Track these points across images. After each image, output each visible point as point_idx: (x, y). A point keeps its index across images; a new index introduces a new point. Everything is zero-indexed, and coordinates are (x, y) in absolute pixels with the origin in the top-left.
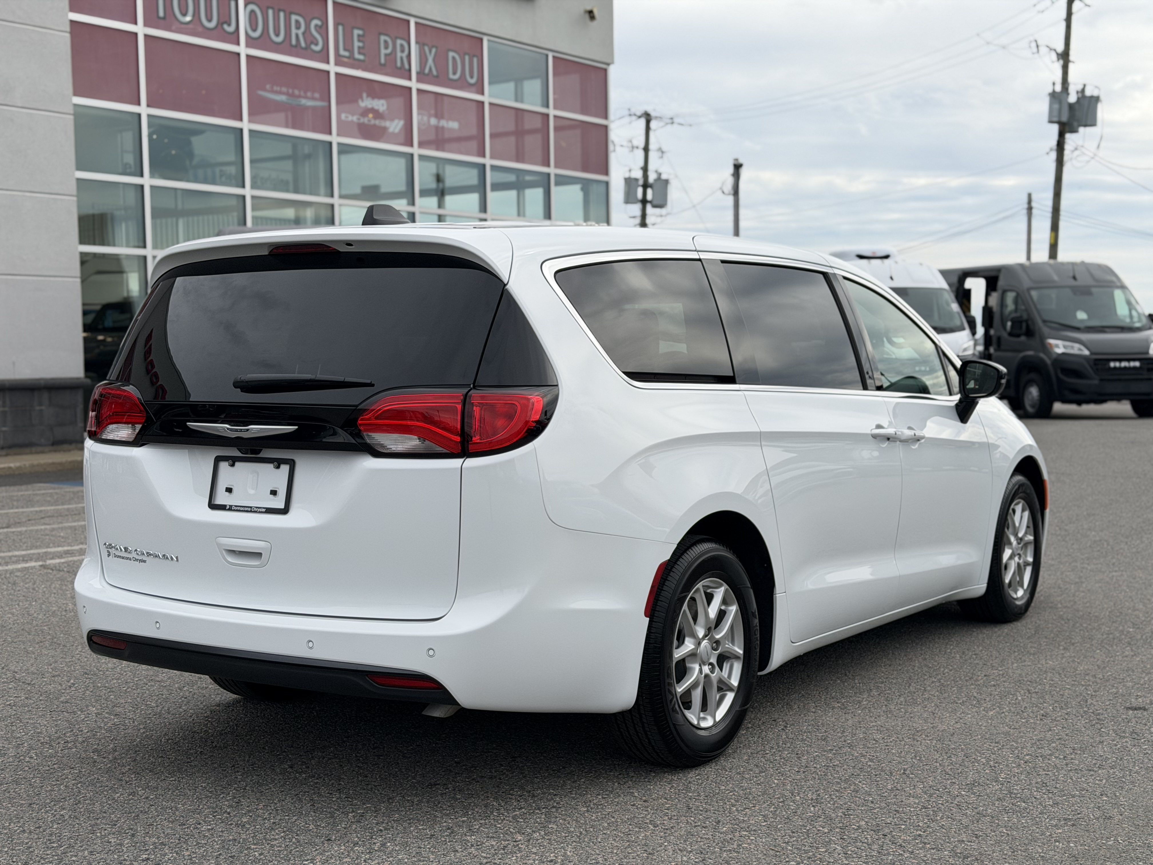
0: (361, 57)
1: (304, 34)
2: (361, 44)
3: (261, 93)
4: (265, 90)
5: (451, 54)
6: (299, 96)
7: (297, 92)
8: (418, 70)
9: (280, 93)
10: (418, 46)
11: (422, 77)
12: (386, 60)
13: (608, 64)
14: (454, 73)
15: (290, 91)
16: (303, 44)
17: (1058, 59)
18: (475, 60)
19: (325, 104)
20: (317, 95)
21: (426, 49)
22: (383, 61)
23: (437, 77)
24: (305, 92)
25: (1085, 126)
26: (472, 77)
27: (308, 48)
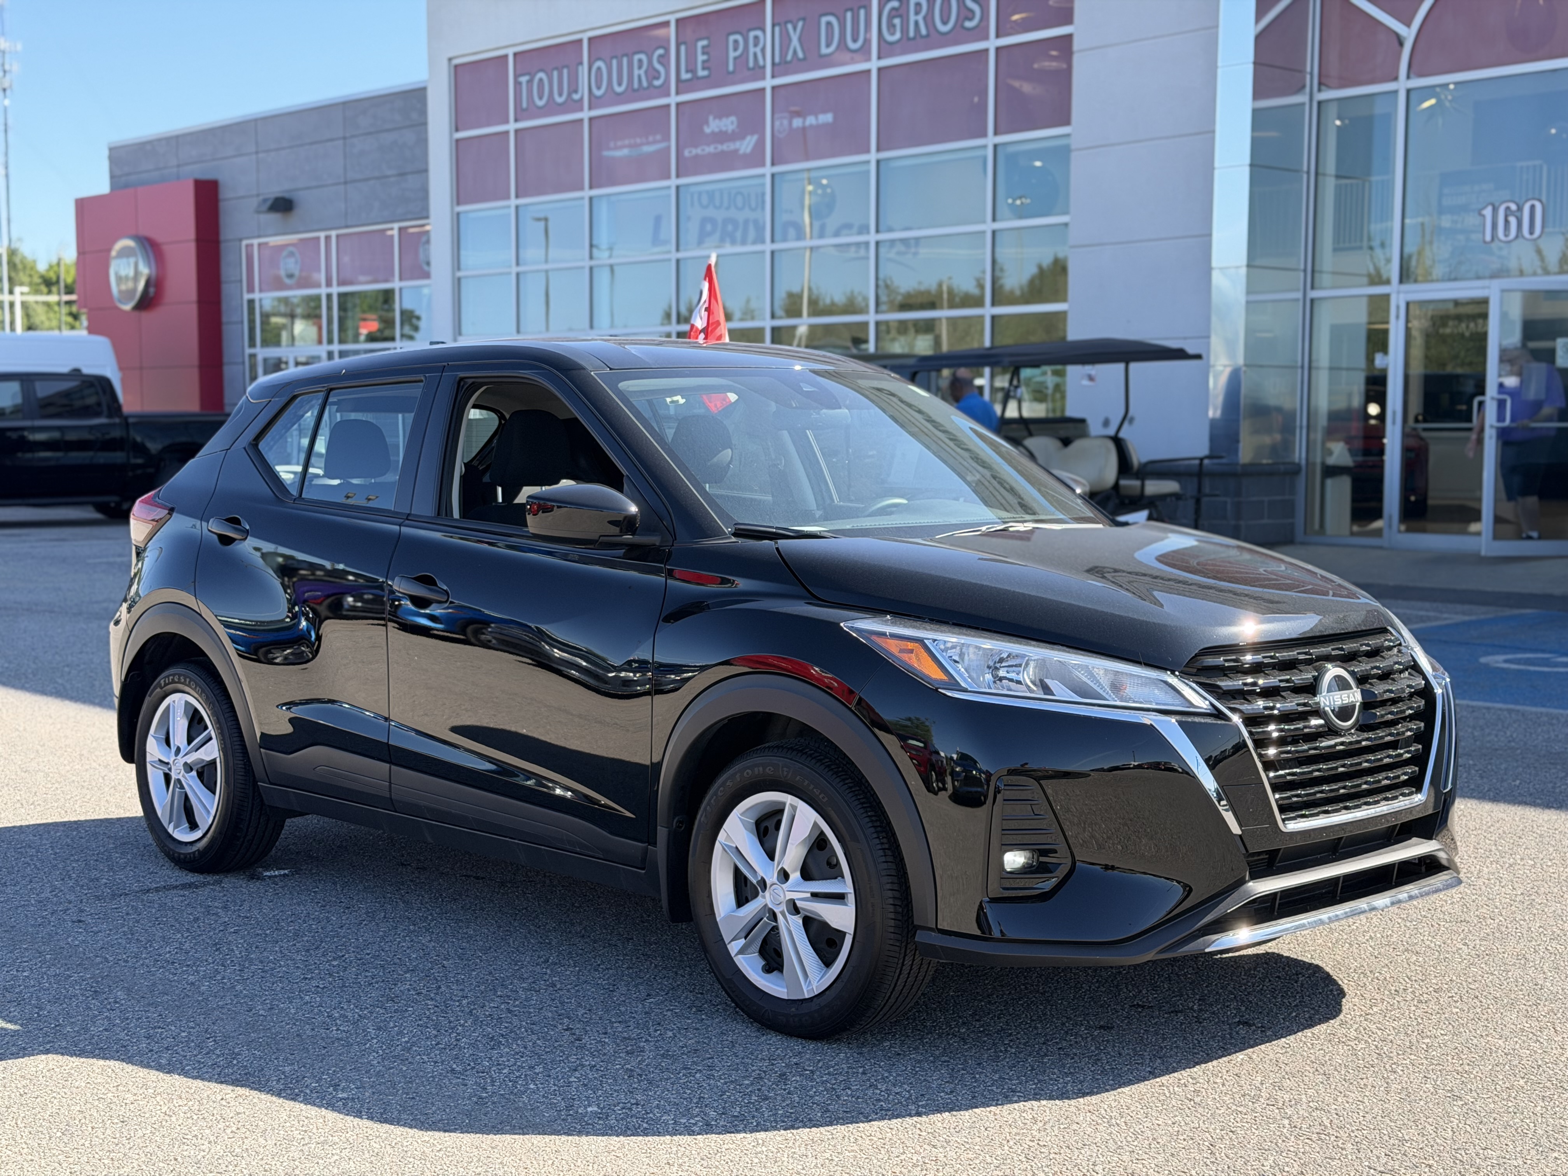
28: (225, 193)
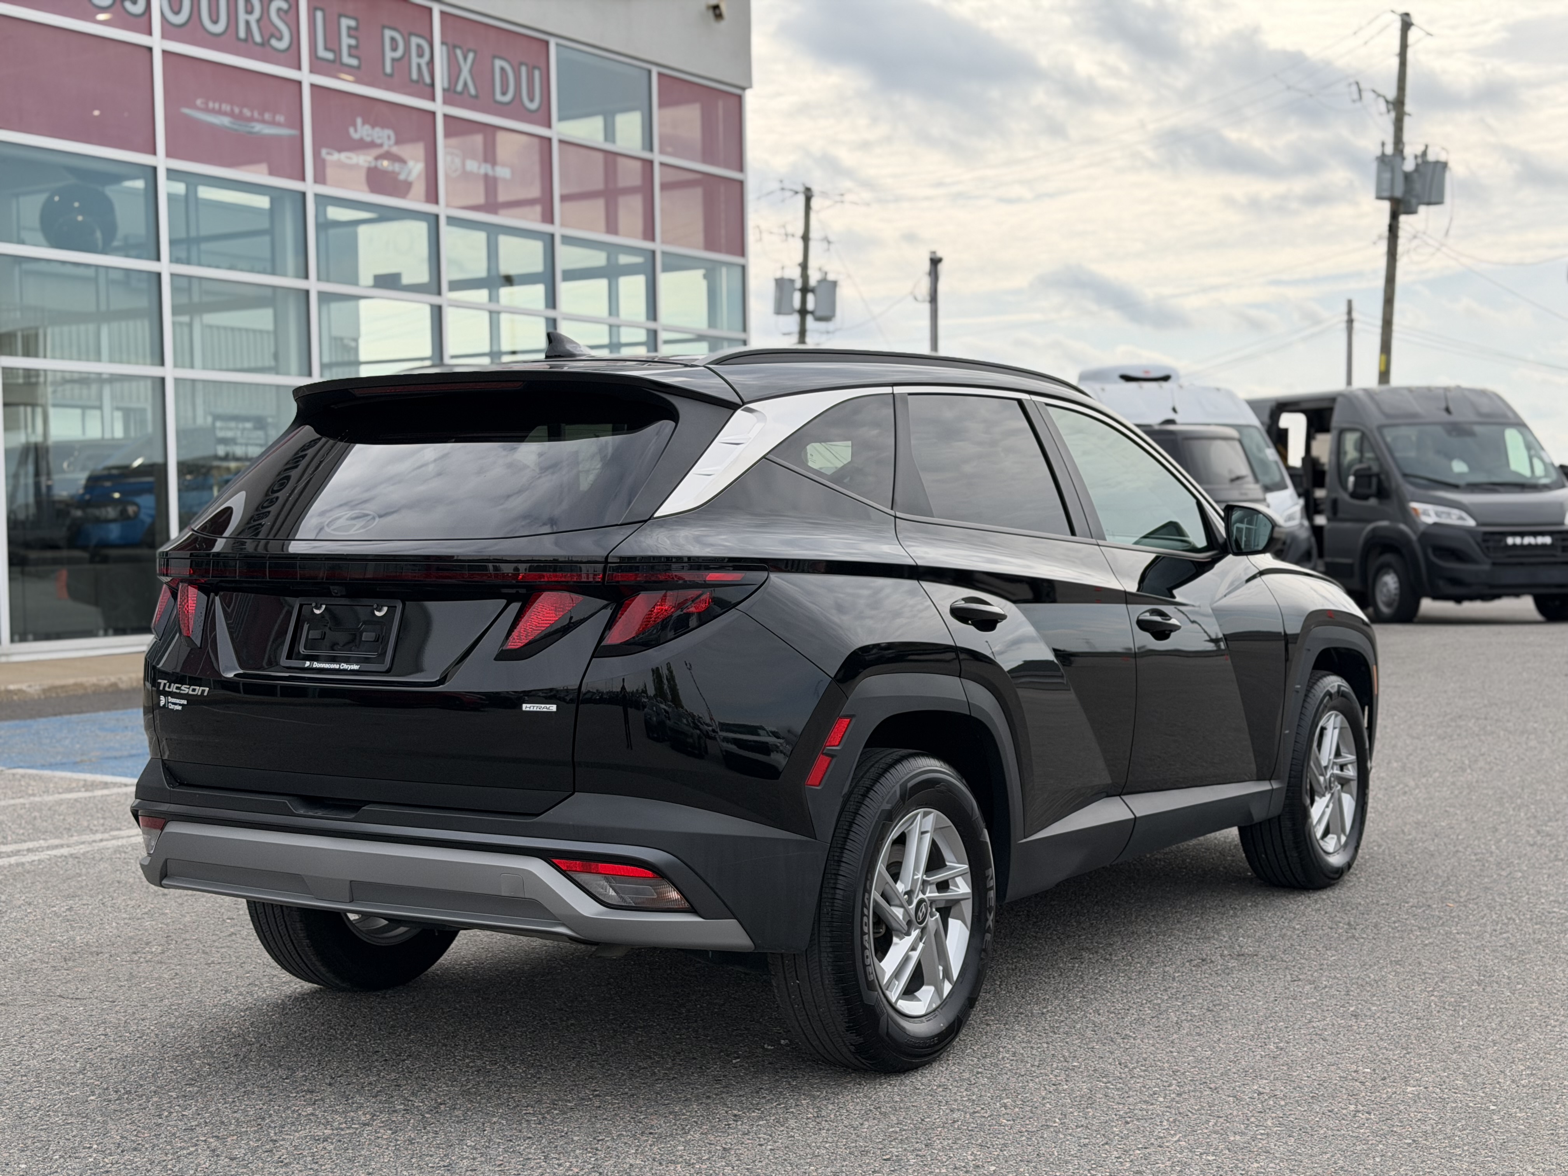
0: (354, 62)
1: (258, 21)
2: (353, 42)
3: (186, 111)
4: (195, 107)
5: (498, 63)
6: (252, 119)
7: (247, 112)
8: (446, 85)
9: (220, 112)
10: (444, 48)
11: (452, 96)
12: (393, 67)
13: (744, 89)
14: (504, 93)
15: (237, 110)
16: (258, 38)
17: (1389, 111)
18: (537, 73)
19: (295, 132)
20: (280, 118)
21: (459, 52)
22: (388, 69)
23: (476, 97)
24: (261, 114)
25: (1429, 203)
26: (532, 100)
27: (265, 43)
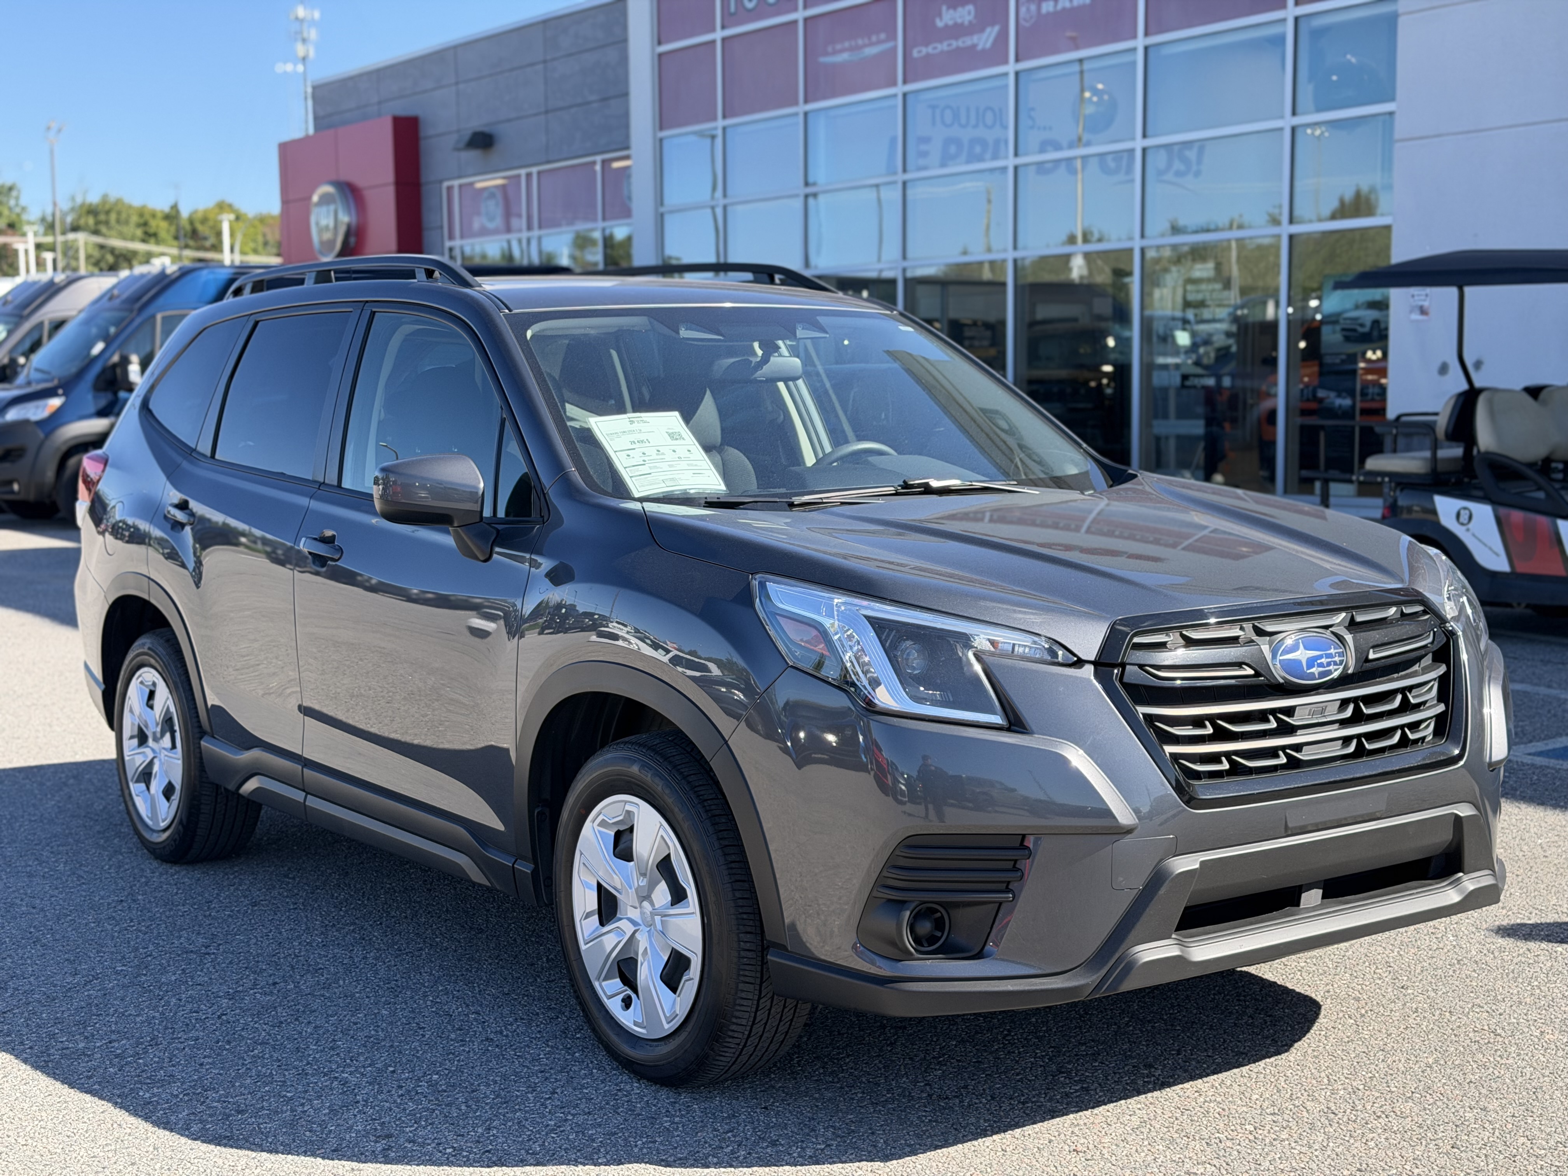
3: (822, 59)
4: (826, 54)
6: (865, 46)
7: (860, 42)
9: (842, 50)
15: (853, 43)
19: (893, 43)
20: (883, 36)
24: (869, 38)
28: (426, 131)
